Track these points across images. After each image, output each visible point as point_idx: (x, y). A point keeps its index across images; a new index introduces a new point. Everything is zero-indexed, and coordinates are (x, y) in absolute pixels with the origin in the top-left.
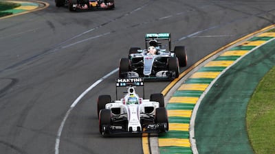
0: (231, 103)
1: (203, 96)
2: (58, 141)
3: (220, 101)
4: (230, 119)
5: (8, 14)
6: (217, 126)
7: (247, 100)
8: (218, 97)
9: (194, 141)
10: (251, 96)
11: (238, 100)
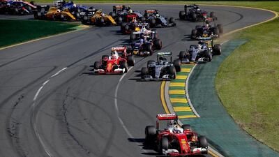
0: (206, 79)
1: (189, 75)
2: (116, 100)
3: (199, 77)
4: (206, 88)
5: (74, 29)
6: (200, 91)
7: (214, 77)
8: (198, 75)
9: (189, 100)
10: (216, 75)
11: (209, 77)
